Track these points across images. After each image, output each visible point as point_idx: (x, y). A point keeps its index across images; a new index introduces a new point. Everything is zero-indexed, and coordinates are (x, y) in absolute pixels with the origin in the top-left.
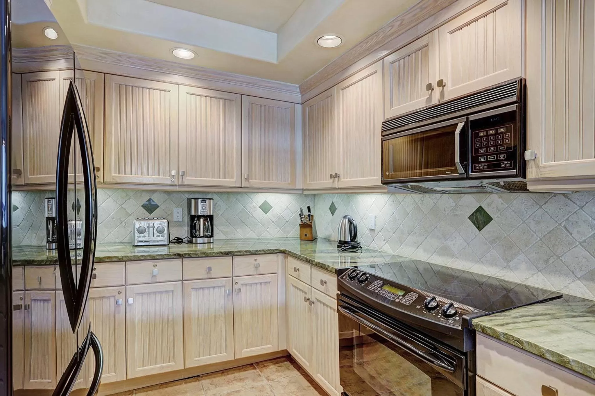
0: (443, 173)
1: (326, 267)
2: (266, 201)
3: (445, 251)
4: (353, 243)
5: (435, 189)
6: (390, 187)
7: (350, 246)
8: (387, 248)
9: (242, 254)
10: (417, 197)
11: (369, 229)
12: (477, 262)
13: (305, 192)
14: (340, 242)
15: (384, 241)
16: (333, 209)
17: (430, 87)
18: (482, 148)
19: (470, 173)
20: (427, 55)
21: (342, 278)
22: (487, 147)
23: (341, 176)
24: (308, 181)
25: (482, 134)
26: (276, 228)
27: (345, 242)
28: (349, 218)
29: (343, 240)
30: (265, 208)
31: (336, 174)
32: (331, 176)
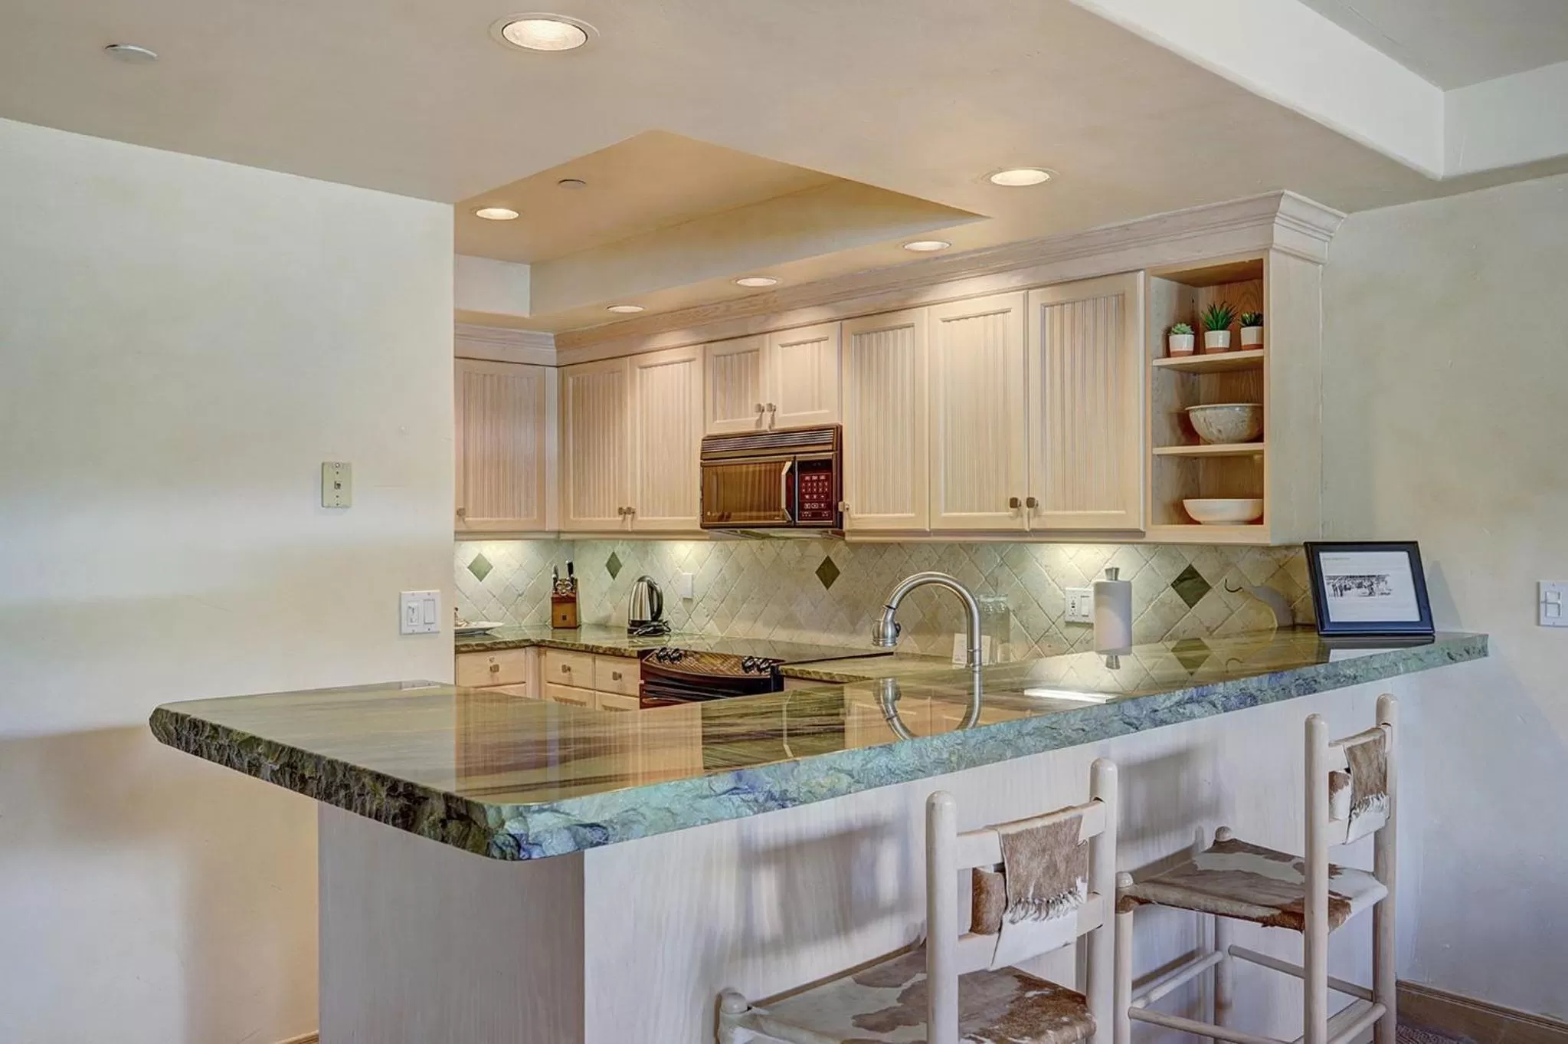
0: (772, 518)
1: (622, 651)
2: (480, 555)
3: (789, 621)
4: (656, 623)
5: (772, 534)
6: (715, 533)
7: (652, 628)
8: (712, 627)
9: (471, 648)
10: (755, 543)
11: (682, 599)
12: (825, 631)
13: (563, 537)
14: (634, 623)
15: (707, 616)
16: (613, 567)
17: (760, 409)
18: (807, 494)
19: (797, 521)
20: (756, 362)
21: (647, 660)
22: (811, 494)
23: (638, 512)
24: (572, 517)
25: (807, 478)
26: (500, 609)
27: (642, 623)
28: (649, 581)
29: (638, 619)
30: (480, 569)
31: (629, 509)
32: (621, 511)
